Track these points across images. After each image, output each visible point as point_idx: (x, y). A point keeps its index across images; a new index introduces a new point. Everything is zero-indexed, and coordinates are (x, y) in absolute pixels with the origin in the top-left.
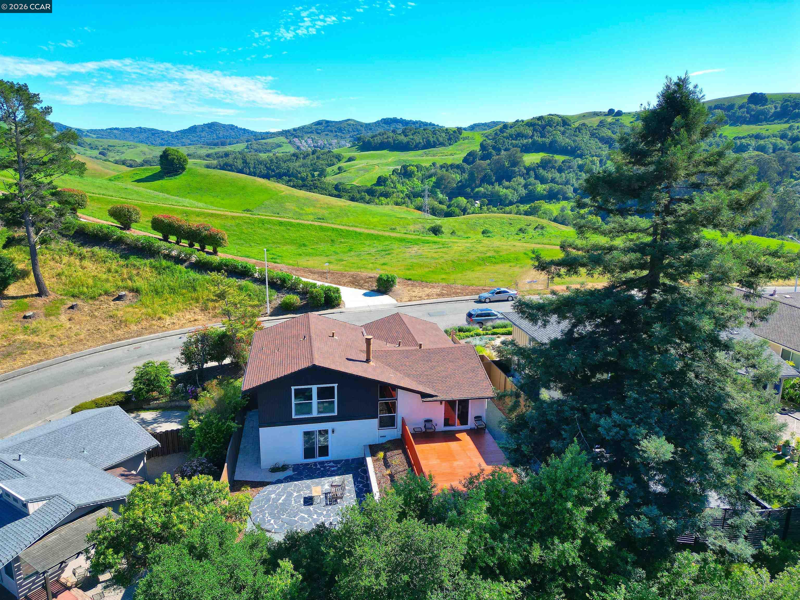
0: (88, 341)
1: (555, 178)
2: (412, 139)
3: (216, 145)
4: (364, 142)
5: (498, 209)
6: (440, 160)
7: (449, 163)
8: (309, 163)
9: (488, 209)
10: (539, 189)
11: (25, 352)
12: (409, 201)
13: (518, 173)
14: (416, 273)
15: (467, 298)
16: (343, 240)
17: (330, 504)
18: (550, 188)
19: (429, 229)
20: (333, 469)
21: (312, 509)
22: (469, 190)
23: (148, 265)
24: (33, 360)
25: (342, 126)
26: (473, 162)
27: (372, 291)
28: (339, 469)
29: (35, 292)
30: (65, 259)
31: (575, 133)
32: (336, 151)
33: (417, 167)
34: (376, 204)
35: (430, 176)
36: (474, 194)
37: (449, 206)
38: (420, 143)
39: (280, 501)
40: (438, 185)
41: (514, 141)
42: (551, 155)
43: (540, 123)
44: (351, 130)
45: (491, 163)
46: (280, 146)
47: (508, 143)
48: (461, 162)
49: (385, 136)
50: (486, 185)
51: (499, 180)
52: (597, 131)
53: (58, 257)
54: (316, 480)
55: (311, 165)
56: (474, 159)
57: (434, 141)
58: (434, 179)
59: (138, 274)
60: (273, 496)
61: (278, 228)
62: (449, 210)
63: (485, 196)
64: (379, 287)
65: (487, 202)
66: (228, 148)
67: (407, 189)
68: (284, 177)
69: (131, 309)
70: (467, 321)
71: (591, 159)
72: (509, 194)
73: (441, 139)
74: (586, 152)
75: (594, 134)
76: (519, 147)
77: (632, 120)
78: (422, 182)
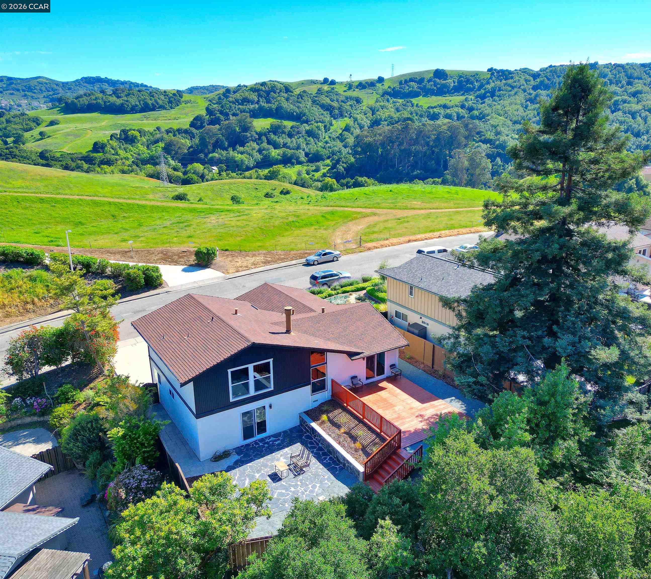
1: (287, 143)
2: (127, 101)
4: (66, 103)
5: (237, 174)
6: (165, 125)
7: (175, 128)
9: (228, 175)
10: (273, 154)
12: (138, 168)
13: (250, 138)
18: (284, 153)
19: (173, 198)
22: (202, 156)
25: (31, 84)
26: (202, 126)
31: (298, 100)
32: (31, 113)
33: (139, 131)
34: (98, 173)
35: (156, 142)
36: (209, 160)
37: (185, 173)
38: (137, 106)
40: (167, 151)
41: (240, 106)
42: (279, 121)
43: (264, 89)
45: (221, 128)
47: (235, 108)
48: (188, 126)
49: (93, 97)
50: (219, 151)
51: (233, 145)
52: (317, 99)
56: (202, 123)
57: (152, 104)
58: (161, 145)
62: (186, 177)
63: (221, 161)
65: (225, 168)
67: (132, 155)
71: (316, 124)
72: (245, 159)
73: (160, 102)
74: (311, 118)
75: (315, 101)
76: (247, 112)
77: (346, 89)
78: (148, 147)
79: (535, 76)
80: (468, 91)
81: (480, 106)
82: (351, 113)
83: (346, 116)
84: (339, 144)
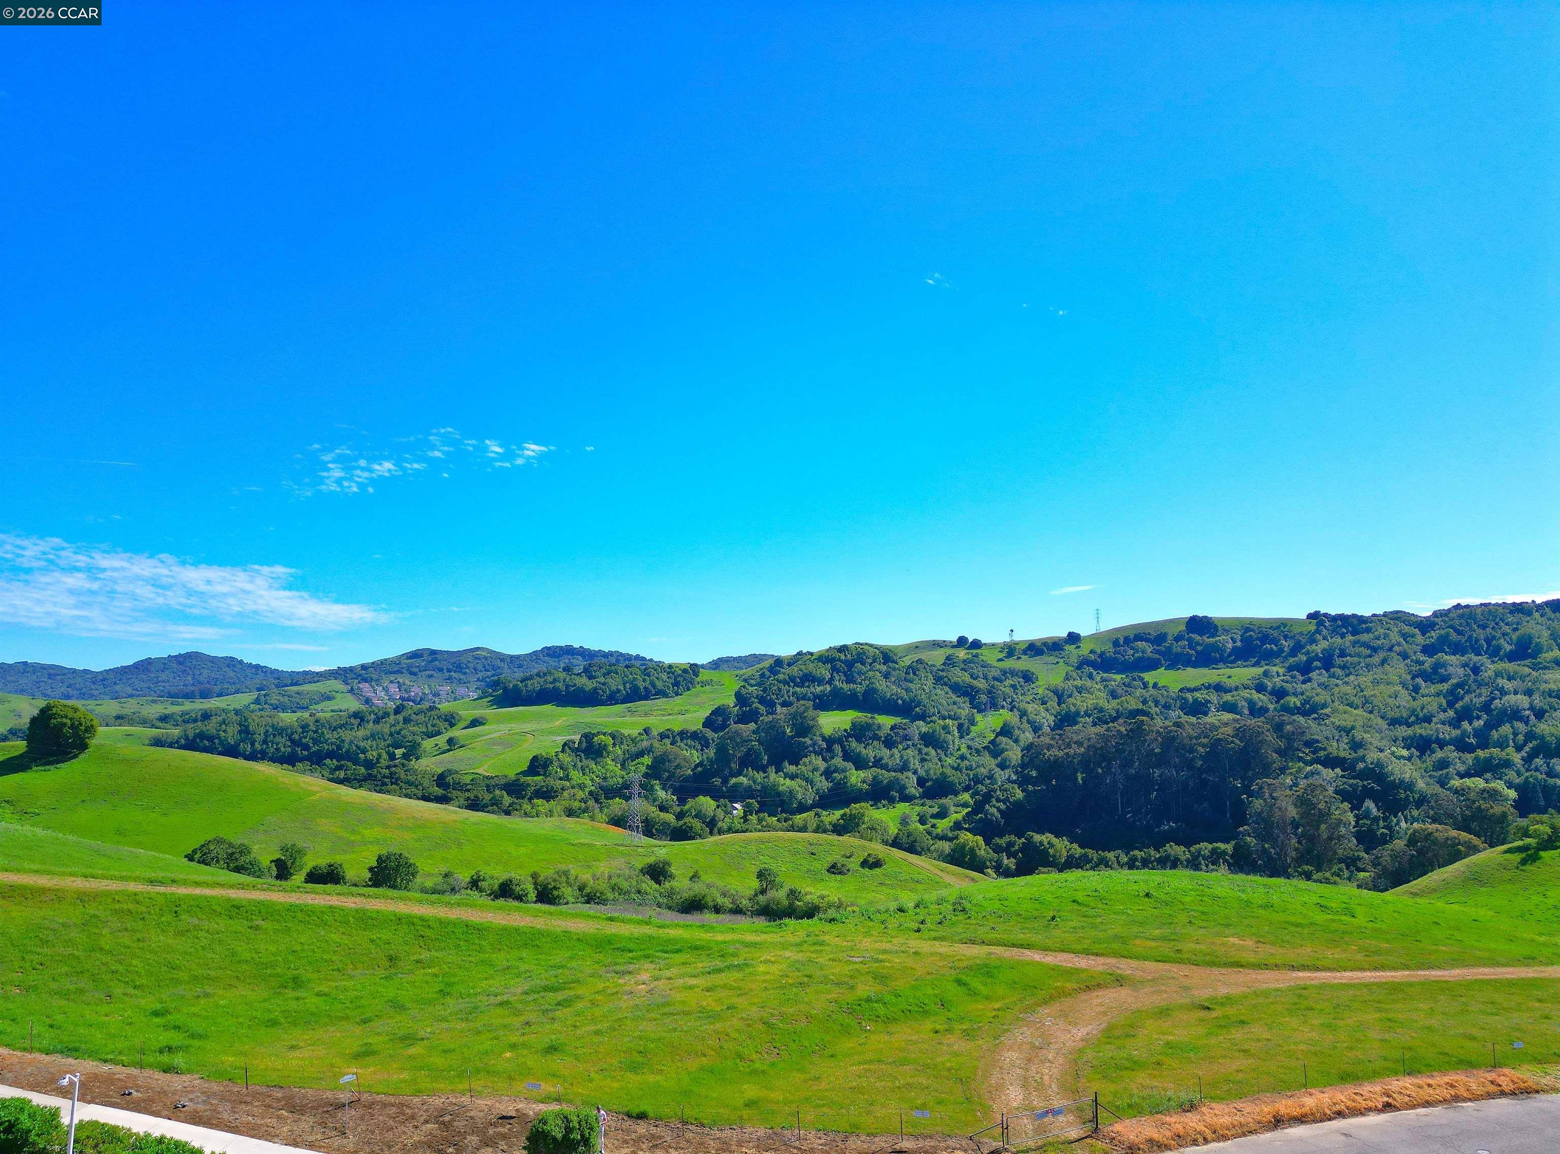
1: (881, 759)
2: (604, 684)
3: (189, 696)
4: (505, 689)
5: (779, 821)
6: (658, 724)
7: (677, 728)
8: (386, 730)
9: (760, 821)
10: (853, 779)
12: (597, 806)
13: (811, 749)
14: (661, 1083)
18: (875, 778)
19: (641, 870)
22: (717, 781)
25: (464, 659)
26: (724, 726)
31: (908, 677)
32: (445, 707)
33: (613, 736)
34: (526, 815)
35: (641, 754)
36: (729, 790)
37: (680, 816)
38: (619, 691)
40: (655, 771)
41: (798, 689)
42: (869, 715)
43: (843, 657)
44: (480, 667)
45: (758, 728)
46: (329, 698)
47: (788, 691)
48: (700, 726)
49: (550, 679)
50: (751, 772)
51: (777, 763)
52: (944, 674)
55: (391, 735)
56: (724, 721)
58: (647, 760)
62: (681, 823)
63: (750, 792)
65: (756, 806)
66: (214, 703)
67: (592, 780)
68: (328, 761)
71: (941, 722)
72: (798, 789)
73: (659, 684)
74: (932, 710)
75: (941, 678)
76: (809, 699)
77: (1001, 656)
78: (623, 765)
79: (1425, 625)
80: (1269, 657)
81: (1300, 687)
82: (1013, 701)
83: (1003, 707)
84: (989, 762)
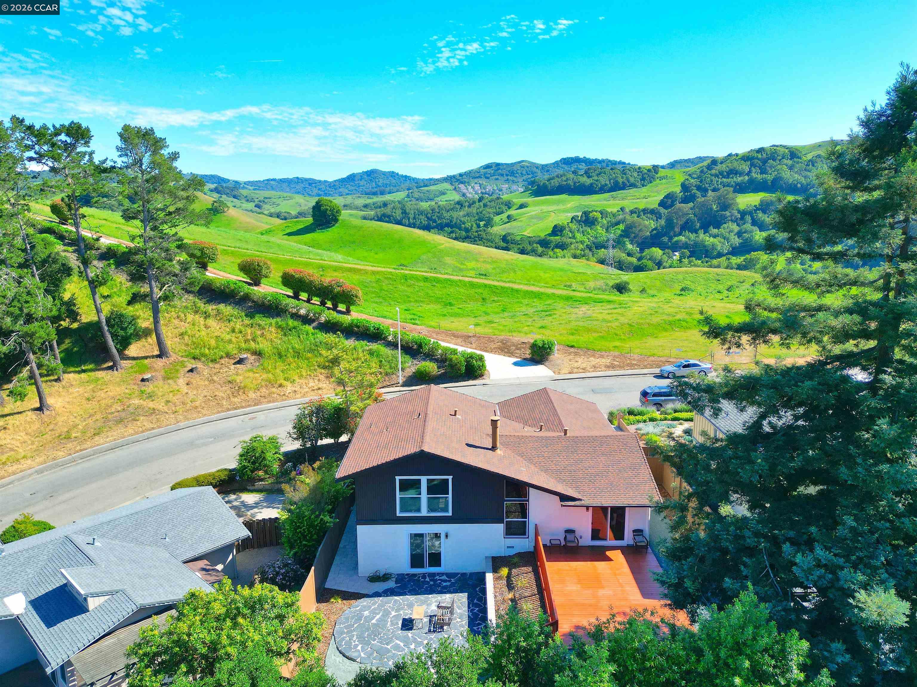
0: (203, 408)
2: (597, 181)
3: (375, 194)
4: (538, 186)
5: (702, 262)
6: (631, 205)
7: (641, 207)
8: (475, 211)
9: (690, 262)
10: (757, 238)
11: (137, 418)
12: (591, 253)
13: (729, 218)
14: (582, 339)
15: (645, 371)
16: (496, 299)
17: (434, 631)
18: (772, 236)
19: (612, 287)
20: (445, 584)
21: (410, 635)
22: (665, 239)
23: (274, 325)
24: (144, 428)
25: (515, 168)
26: (672, 205)
27: (525, 359)
28: (453, 585)
29: (157, 352)
30: (190, 317)
31: (808, 168)
32: (505, 197)
33: (601, 213)
34: (550, 257)
35: (617, 223)
36: (673, 244)
37: (639, 259)
38: (606, 185)
39: (374, 621)
40: (626, 233)
41: (725, 180)
42: (774, 195)
43: (760, 156)
44: (524, 172)
45: (694, 206)
46: (444, 194)
47: (718, 181)
48: (657, 206)
49: (564, 178)
50: (687, 233)
51: (705, 228)
53: (183, 315)
54: (422, 597)
55: (477, 214)
56: (673, 202)
57: (623, 182)
58: (622, 227)
59: (262, 335)
60: (366, 613)
61: (422, 284)
62: (640, 263)
63: (686, 246)
64: (533, 355)
65: (688, 253)
66: (388, 197)
67: (588, 239)
68: (446, 229)
69: (251, 374)
70: (641, 400)
72: (718, 243)
73: (632, 180)
76: (732, 186)
78: (607, 230)
